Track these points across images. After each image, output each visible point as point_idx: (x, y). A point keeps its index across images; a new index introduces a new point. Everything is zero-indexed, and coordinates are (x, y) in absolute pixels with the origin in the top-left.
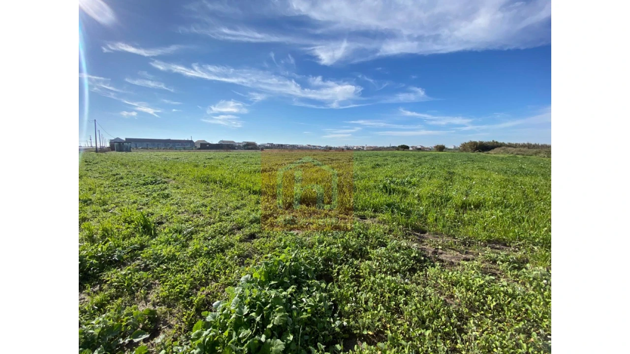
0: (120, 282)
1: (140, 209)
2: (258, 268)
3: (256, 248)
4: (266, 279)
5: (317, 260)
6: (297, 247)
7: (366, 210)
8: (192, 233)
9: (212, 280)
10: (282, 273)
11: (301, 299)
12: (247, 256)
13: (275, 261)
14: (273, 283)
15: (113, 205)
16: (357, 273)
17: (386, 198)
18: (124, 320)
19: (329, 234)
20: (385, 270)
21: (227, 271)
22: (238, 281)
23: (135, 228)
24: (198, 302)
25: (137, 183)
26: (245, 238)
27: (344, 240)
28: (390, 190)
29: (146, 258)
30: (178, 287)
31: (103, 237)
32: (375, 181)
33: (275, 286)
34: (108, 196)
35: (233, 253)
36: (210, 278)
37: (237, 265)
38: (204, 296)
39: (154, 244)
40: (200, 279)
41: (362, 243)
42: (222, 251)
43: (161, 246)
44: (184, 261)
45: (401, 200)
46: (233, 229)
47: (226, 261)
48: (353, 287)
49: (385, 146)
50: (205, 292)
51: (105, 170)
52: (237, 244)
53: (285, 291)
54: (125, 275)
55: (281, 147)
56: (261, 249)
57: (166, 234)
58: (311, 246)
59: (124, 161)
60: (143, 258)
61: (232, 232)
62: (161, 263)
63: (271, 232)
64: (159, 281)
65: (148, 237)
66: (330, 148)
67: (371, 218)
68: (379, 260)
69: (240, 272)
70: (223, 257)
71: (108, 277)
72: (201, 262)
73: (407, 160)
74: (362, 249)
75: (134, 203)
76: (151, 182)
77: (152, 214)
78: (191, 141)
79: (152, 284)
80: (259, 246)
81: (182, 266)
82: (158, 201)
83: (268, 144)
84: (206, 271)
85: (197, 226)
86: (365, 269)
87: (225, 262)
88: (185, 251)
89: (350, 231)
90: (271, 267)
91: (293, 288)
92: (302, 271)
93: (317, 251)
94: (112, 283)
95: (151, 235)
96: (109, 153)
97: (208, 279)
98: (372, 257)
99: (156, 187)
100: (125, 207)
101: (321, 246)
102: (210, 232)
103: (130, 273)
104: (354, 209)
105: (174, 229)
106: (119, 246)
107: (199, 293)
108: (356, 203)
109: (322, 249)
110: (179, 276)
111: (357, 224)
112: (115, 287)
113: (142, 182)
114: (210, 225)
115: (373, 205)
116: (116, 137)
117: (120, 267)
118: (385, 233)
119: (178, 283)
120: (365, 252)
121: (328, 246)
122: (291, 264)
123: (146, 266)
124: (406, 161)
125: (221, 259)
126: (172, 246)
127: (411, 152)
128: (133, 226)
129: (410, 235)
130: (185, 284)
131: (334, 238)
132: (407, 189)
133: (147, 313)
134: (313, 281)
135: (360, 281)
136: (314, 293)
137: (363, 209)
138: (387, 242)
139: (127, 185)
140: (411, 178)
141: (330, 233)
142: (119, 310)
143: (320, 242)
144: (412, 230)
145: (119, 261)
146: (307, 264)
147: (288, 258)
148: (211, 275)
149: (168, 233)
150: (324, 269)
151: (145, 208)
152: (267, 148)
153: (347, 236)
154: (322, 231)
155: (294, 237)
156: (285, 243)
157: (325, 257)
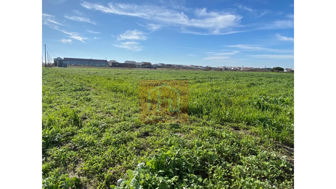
0: (58, 157)
1: (72, 107)
2: (150, 159)
3: (149, 143)
4: (156, 168)
5: (195, 158)
6: (180, 146)
7: (239, 122)
8: (105, 127)
9: (117, 163)
10: (168, 165)
11: (182, 187)
12: (142, 149)
13: (163, 155)
14: (161, 171)
15: (56, 104)
16: (229, 174)
17: (259, 113)
18: (60, 183)
19: (206, 139)
20: (254, 175)
21: (128, 158)
22: (136, 167)
23: (69, 120)
24: (107, 177)
25: (71, 90)
26: (141, 135)
27: (219, 146)
28: (263, 106)
29: (75, 142)
30: (95, 165)
31: (49, 125)
32: (250, 98)
33: (162, 174)
34: (53, 97)
35: (133, 145)
36: (116, 161)
37: (135, 154)
38: (111, 174)
39: (81, 133)
40: (109, 161)
41: (235, 150)
42: (125, 142)
43: (85, 134)
44: (99, 147)
45: (273, 116)
46: (133, 127)
47: (128, 150)
48: (225, 185)
49: (261, 68)
50: (112, 171)
51: (51, 79)
52: (135, 138)
53: (170, 179)
54: (62, 152)
55: (169, 66)
56: (153, 144)
57: (88, 127)
58: (191, 147)
59: (63, 74)
60: (73, 142)
61: (132, 129)
62: (85, 147)
63: (160, 132)
64: (83, 159)
65: (77, 127)
66: (210, 68)
67: (244, 129)
68: (249, 166)
69: (137, 160)
70: (125, 147)
71: (51, 152)
72: (111, 149)
73: (281, 80)
74: (234, 155)
75: (69, 103)
76: (80, 89)
77: (80, 112)
78: (106, 61)
79: (78, 160)
80: (151, 142)
81: (98, 150)
82: (83, 102)
83: (160, 64)
84: (113, 156)
85: (109, 123)
86: (237, 172)
87: (126, 151)
88: (100, 140)
89: (224, 138)
90: (160, 159)
91: (176, 178)
92: (183, 166)
93: (196, 152)
94: (53, 157)
95: (79, 126)
96: (53, 68)
97: (115, 162)
98: (244, 162)
99: (83, 93)
100: (63, 105)
101: (199, 148)
102: (117, 128)
103: (65, 151)
104: (229, 121)
105: (93, 124)
106: (58, 132)
107: (108, 171)
108: (231, 116)
109: (200, 150)
110: (96, 157)
111: (231, 133)
112: (55, 160)
113: (73, 89)
114: (117, 123)
115: (247, 119)
116: (58, 57)
117: (59, 147)
118: (256, 144)
119: (95, 162)
120: (237, 158)
121: (205, 149)
122: (175, 159)
123: (75, 147)
124: (280, 82)
125: (124, 148)
126: (92, 135)
127: (286, 74)
128: (67, 119)
129: (280, 147)
130: (100, 163)
131: (210, 143)
132: (279, 107)
133: (74, 180)
134: (192, 175)
135: (231, 180)
136: (192, 185)
137: (237, 122)
138: (258, 152)
139: (64, 90)
140: (284, 97)
141: (207, 138)
142: (57, 176)
143: (199, 145)
144: (282, 143)
145: (58, 142)
146: (187, 161)
147: (173, 154)
148: (117, 159)
149: (89, 126)
150: (201, 166)
151: (75, 107)
152: (159, 67)
153: (222, 142)
154: (201, 136)
155: (177, 138)
156: (170, 142)
157: (202, 157)
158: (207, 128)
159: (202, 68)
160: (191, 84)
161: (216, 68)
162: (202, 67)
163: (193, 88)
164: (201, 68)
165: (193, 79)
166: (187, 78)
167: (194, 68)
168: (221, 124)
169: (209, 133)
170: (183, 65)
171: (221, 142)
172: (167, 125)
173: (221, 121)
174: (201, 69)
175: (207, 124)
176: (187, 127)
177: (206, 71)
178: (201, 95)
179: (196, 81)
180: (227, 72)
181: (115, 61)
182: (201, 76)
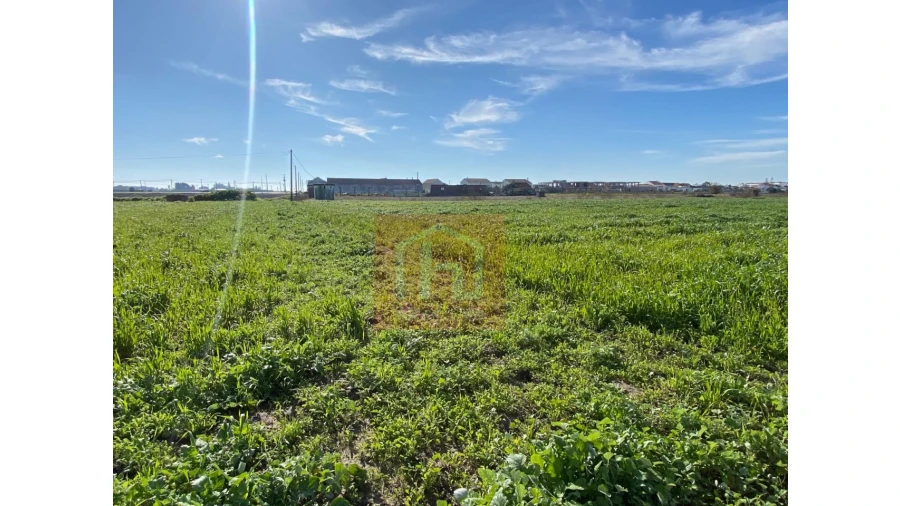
0: (318, 409)
1: (348, 293)
2: (540, 446)
3: (533, 402)
4: (557, 476)
5: (680, 465)
6: (626, 422)
8: (419, 347)
9: (451, 443)
10: (592, 470)
12: (514, 415)
13: (578, 440)
14: (572, 487)
15: (312, 284)
18: (323, 473)
19: (713, 411)
21: (479, 435)
22: (501, 462)
23: (340, 324)
24: (428, 477)
25: (343, 252)
26: (511, 376)
27: (763, 436)
29: (354, 376)
30: (398, 440)
31: (300, 332)
34: (306, 269)
35: (489, 400)
36: (449, 439)
37: (495, 427)
38: (438, 470)
39: (365, 355)
40: (432, 436)
42: (469, 392)
43: (374, 360)
44: (408, 395)
46: (488, 353)
47: (477, 414)
50: (439, 464)
51: (303, 228)
52: (495, 384)
54: (326, 398)
55: (583, 188)
56: (543, 405)
57: (381, 342)
58: (666, 429)
59: (325, 215)
60: (350, 375)
61: (485, 358)
62: (375, 391)
63: (564, 375)
64: (371, 422)
65: (356, 341)
66: (717, 190)
69: (502, 443)
70: (470, 404)
71: (304, 396)
72: (433, 405)
75: (339, 282)
76: (361, 250)
77: (363, 305)
78: (418, 181)
79: (360, 422)
80: (538, 399)
81: (404, 404)
82: (370, 283)
83: (555, 182)
84: (441, 424)
85: (427, 336)
87: (473, 416)
88: (409, 377)
90: (570, 452)
92: (641, 482)
93: (682, 446)
94: (308, 407)
95: (361, 339)
96: (306, 201)
97: (445, 439)
99: (368, 260)
100: (328, 288)
101: (692, 435)
102: (448, 350)
103: (332, 397)
105: (393, 335)
106: (319, 350)
107: (431, 462)
109: (694, 442)
110: (400, 420)
112: (312, 416)
113: (348, 250)
114: (448, 338)
116: (316, 177)
117: (319, 385)
119: (398, 432)
121: (713, 439)
122: (614, 457)
123: (355, 390)
125: (467, 408)
126: (390, 364)
128: (337, 320)
130: (409, 437)
133: (353, 470)
139: (329, 253)
141: (716, 407)
142: (317, 454)
143: (690, 426)
145: (319, 374)
146: (654, 468)
147: (606, 442)
148: (450, 434)
149: (384, 340)
150: (699, 493)
151: (353, 292)
152: (552, 190)
153: (772, 425)
154: (695, 399)
155: (619, 398)
156: (597, 406)
157: (702, 465)
158: (715, 375)
159: (690, 189)
160: (653, 237)
161: (736, 188)
162: (687, 185)
163: (664, 250)
164: (684, 189)
165: (660, 223)
166: (642, 221)
167: (661, 191)
168: (766, 367)
169: (726, 392)
170: (624, 183)
171: (767, 425)
172: (583, 356)
173: (765, 355)
174: (685, 193)
175: (715, 363)
176: (647, 366)
177: (702, 199)
178: (689, 272)
179: (672, 227)
180: (776, 199)
181: (437, 180)
182: (685, 213)
